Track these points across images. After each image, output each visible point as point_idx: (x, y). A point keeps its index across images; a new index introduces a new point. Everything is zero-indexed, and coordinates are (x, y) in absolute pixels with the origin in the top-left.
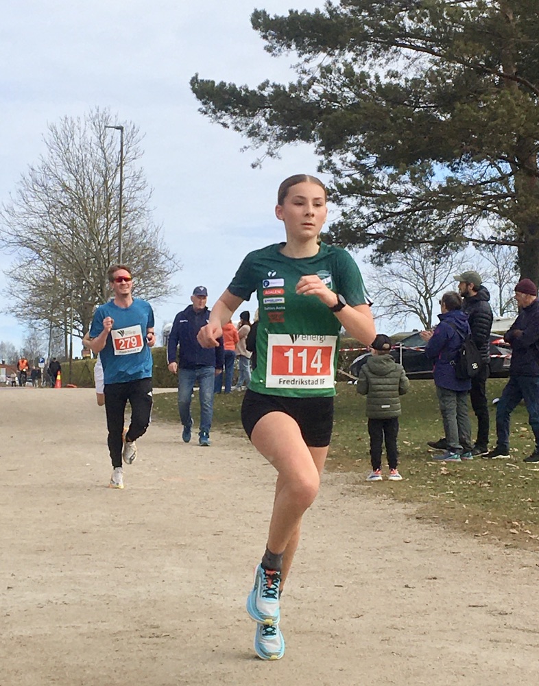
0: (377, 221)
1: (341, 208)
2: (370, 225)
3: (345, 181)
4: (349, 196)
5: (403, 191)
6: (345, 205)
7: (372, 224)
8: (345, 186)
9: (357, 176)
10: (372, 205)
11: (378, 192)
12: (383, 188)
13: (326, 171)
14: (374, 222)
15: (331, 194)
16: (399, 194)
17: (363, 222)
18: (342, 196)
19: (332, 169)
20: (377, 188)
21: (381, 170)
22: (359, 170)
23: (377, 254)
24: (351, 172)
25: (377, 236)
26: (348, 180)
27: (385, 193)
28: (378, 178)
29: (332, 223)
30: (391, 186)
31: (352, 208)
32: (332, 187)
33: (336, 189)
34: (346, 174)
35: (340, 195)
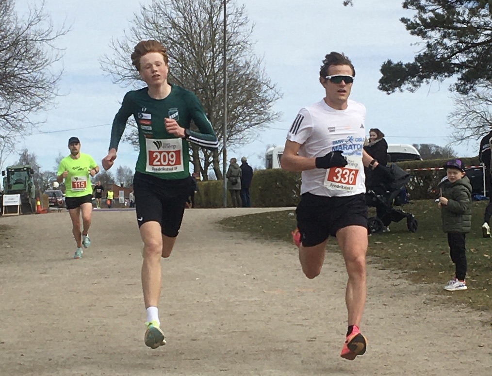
0: (461, 51)
1: (426, 41)
2: (453, 55)
3: (428, 16)
4: (433, 30)
5: (482, 23)
6: (430, 37)
7: (455, 54)
8: (429, 21)
9: (440, 11)
10: (454, 37)
11: (459, 25)
12: (464, 22)
13: (411, 7)
14: (457, 53)
15: (416, 29)
16: (479, 27)
17: (447, 53)
18: (426, 30)
19: (416, 5)
20: (459, 21)
21: (462, 4)
22: (441, 5)
23: (462, 83)
24: (434, 7)
25: (461, 66)
26: (431, 15)
27: (465, 26)
28: (459, 12)
29: (418, 54)
30: (472, 20)
31: (436, 40)
32: (416, 22)
33: (420, 23)
34: (430, 9)
35: (424, 29)
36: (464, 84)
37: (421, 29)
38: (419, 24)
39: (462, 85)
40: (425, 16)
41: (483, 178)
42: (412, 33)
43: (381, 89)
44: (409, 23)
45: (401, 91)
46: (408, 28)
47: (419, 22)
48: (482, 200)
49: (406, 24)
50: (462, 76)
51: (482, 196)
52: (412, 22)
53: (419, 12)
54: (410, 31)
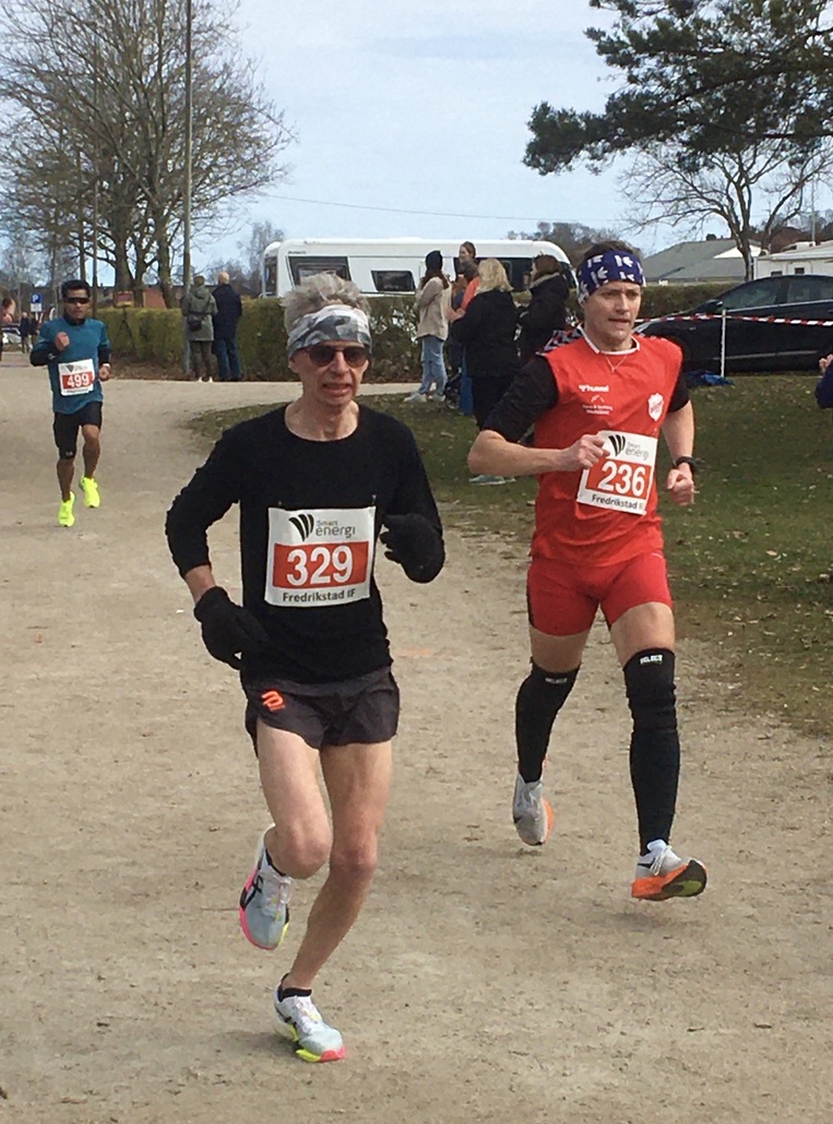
2: (680, 99)
3: (644, 25)
4: (652, 55)
5: (755, 45)
7: (684, 97)
8: (645, 37)
13: (606, 5)
15: (618, 52)
17: (668, 95)
18: (638, 56)
23: (691, 151)
25: (691, 118)
26: (651, 23)
27: (720, 51)
29: (612, 96)
31: (649, 69)
32: (618, 38)
33: (627, 40)
34: (645, 10)
35: (635, 54)
36: (695, 154)
37: (630, 55)
38: (623, 43)
39: (689, 157)
40: (636, 26)
41: (721, 340)
42: (610, 62)
43: (529, 165)
44: (603, 39)
45: (570, 169)
46: (602, 50)
47: (624, 38)
48: (716, 384)
49: (597, 43)
50: (691, 138)
51: (717, 377)
52: (609, 38)
53: (623, 15)
54: (604, 57)
